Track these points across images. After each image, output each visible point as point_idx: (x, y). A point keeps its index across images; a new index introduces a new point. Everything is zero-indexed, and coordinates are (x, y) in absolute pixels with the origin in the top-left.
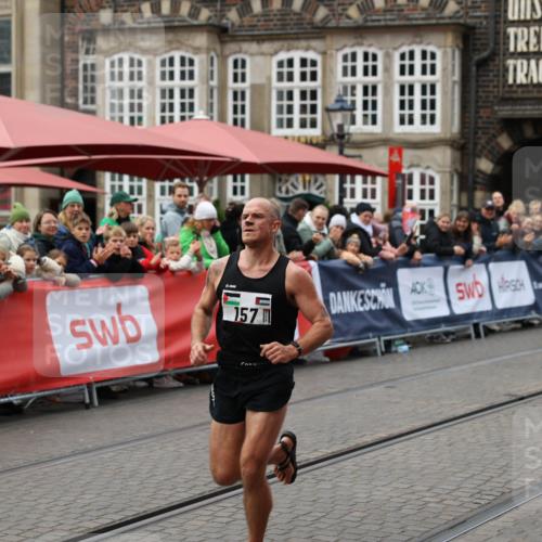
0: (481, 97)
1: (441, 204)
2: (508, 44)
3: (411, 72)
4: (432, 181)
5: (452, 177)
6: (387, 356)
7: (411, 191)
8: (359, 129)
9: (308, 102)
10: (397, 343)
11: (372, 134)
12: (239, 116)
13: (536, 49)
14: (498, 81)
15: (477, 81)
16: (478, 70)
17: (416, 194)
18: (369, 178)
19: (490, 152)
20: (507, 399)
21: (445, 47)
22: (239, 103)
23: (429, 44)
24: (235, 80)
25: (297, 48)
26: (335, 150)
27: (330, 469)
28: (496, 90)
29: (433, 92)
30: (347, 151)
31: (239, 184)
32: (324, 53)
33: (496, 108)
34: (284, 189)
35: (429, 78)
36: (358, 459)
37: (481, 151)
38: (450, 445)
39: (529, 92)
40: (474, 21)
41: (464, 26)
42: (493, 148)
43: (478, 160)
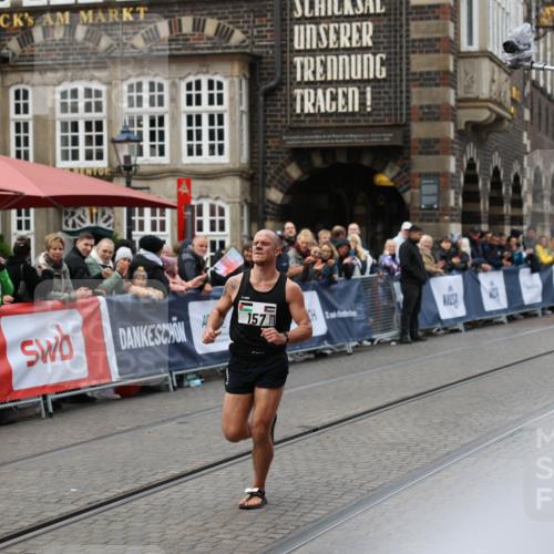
0: (269, 127)
1: (232, 235)
2: (296, 73)
3: (199, 102)
4: (222, 212)
5: (242, 207)
6: (179, 391)
7: (200, 223)
8: (146, 160)
9: (94, 133)
10: (189, 377)
11: (159, 165)
12: (22, 148)
13: (323, 78)
14: (286, 111)
15: (265, 111)
16: (265, 100)
17: (206, 226)
18: (158, 210)
19: (279, 182)
20: (300, 431)
21: (232, 76)
22: (22, 135)
23: (216, 73)
24: (18, 112)
25: (81, 79)
26: (123, 182)
27: (122, 509)
28: (284, 119)
29: (221, 122)
30: (135, 183)
31: (23, 218)
32: (109, 83)
33: (284, 138)
34: (70, 223)
35: (216, 108)
36: (151, 498)
37: (270, 181)
38: (244, 479)
39: (316, 121)
40: (261, 50)
41: (251, 55)
42: (283, 178)
43: (267, 190)
